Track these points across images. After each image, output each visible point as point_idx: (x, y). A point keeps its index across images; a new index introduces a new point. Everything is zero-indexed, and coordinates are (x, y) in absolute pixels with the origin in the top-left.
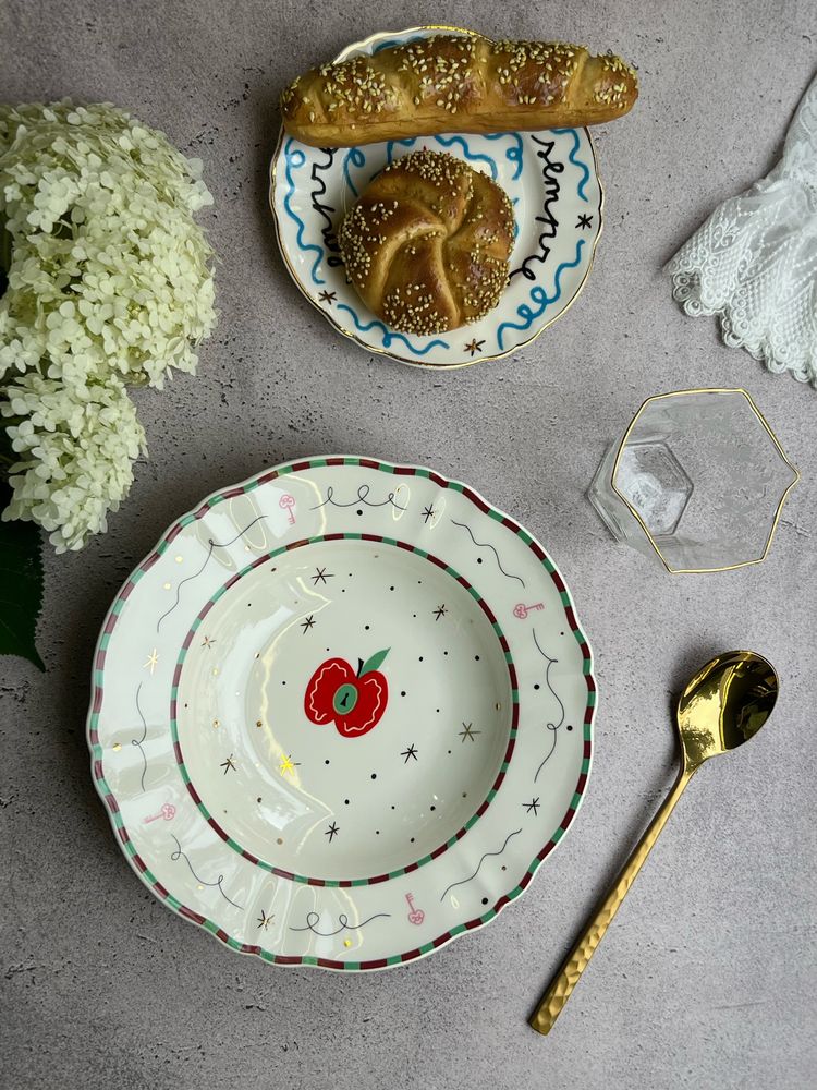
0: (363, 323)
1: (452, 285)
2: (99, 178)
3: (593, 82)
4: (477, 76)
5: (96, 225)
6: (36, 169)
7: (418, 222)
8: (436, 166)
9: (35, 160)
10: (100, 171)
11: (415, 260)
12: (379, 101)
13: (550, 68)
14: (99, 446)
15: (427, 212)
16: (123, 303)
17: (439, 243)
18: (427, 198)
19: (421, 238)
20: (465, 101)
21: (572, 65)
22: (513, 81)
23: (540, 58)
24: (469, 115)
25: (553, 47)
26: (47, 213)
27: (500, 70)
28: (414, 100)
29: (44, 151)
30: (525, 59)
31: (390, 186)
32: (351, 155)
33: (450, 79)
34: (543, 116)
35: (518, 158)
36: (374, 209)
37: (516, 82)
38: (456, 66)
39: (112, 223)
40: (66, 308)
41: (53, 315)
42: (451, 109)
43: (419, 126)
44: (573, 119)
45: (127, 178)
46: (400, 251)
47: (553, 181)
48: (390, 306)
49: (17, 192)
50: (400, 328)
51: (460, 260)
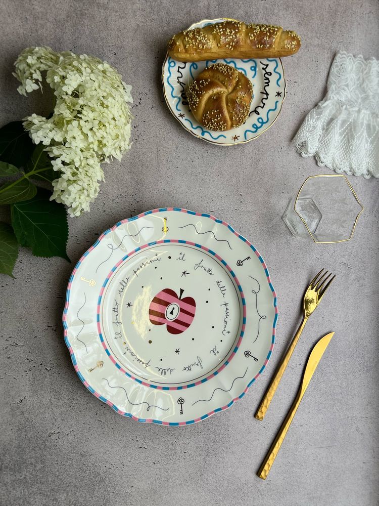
0: (194, 127)
1: (229, 112)
2: (90, 76)
3: (284, 40)
4: (241, 36)
5: (88, 93)
6: (66, 71)
7: (217, 87)
8: (225, 68)
9: (66, 68)
10: (90, 74)
11: (215, 101)
12: (205, 45)
13: (268, 34)
14: (86, 171)
15: (221, 84)
16: (96, 122)
17: (224, 96)
18: (221, 79)
19: (218, 93)
20: (236, 46)
21: (277, 33)
22: (254, 39)
23: (265, 30)
24: (238, 51)
25: (270, 26)
26: (70, 87)
27: (250, 34)
28: (218, 45)
29: (70, 65)
30: (259, 30)
31: (207, 74)
32: (192, 65)
33: (231, 37)
34: (265, 53)
35: (255, 70)
36: (201, 82)
37: (256, 39)
38: (233, 32)
39: (94, 93)
40: (75, 123)
41: (69, 126)
42: (231, 49)
43: (219, 55)
44: (276, 54)
45: (100, 78)
46: (210, 98)
47: (267, 79)
48: (205, 119)
49: (59, 78)
50: (208, 128)
51: (232, 102)
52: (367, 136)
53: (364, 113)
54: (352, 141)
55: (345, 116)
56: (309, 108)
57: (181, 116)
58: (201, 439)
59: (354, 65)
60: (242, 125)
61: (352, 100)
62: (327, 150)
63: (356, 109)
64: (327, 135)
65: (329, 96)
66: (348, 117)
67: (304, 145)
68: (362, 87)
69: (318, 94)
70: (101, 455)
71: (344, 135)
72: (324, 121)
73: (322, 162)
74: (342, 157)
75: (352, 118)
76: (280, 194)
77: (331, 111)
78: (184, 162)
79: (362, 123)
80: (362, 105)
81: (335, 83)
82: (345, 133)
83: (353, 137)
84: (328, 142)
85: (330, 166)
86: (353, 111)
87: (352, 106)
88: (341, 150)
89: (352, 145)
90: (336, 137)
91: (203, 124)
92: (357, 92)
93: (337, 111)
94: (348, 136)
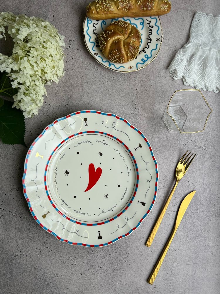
0: (104, 61)
1: (125, 51)
2: (35, 29)
3: (160, 4)
4: (132, 3)
5: (34, 39)
7: (117, 35)
8: (122, 23)
9: (20, 24)
10: (35, 27)
11: (117, 44)
12: (109, 8)
13: (150, 1)
14: (34, 89)
15: (120, 33)
16: (39, 58)
17: (122, 41)
18: (120, 30)
19: (118, 39)
20: (129, 9)
24: (131, 12)
26: (22, 36)
27: (138, 1)
28: (117, 8)
29: (22, 22)
31: (111, 27)
32: (103, 22)
33: (126, 3)
34: (148, 13)
35: (143, 25)
36: (107, 32)
37: (142, 4)
39: (38, 39)
40: (25, 59)
41: (22, 60)
42: (126, 11)
43: (119, 15)
44: (155, 13)
45: (42, 30)
46: (113, 42)
47: (151, 30)
48: (110, 55)
49: (15, 31)
50: (113, 61)
51: (127, 44)
52: (216, 66)
53: (214, 51)
54: (206, 69)
55: (201, 53)
56: (178, 48)
57: (96, 54)
58: (111, 259)
59: (207, 21)
60: (135, 60)
61: (206, 42)
62: (190, 75)
63: (208, 48)
64: (190, 65)
65: (191, 40)
66: (203, 54)
67: (175, 72)
68: (212, 34)
69: (184, 39)
70: (48, 269)
71: (201, 65)
72: (188, 57)
73: (187, 83)
74: (200, 79)
75: (206, 55)
76: (160, 103)
77: (192, 50)
78: (99, 84)
79: (212, 57)
80: (212, 46)
81: (195, 32)
82: (201, 64)
83: (206, 66)
84: (190, 70)
85: (192, 85)
86: (206, 50)
87: (205, 46)
88: (199, 75)
89: (206, 71)
90: (196, 66)
91: (109, 58)
92: (209, 37)
93: (196, 50)
94: (203, 66)
